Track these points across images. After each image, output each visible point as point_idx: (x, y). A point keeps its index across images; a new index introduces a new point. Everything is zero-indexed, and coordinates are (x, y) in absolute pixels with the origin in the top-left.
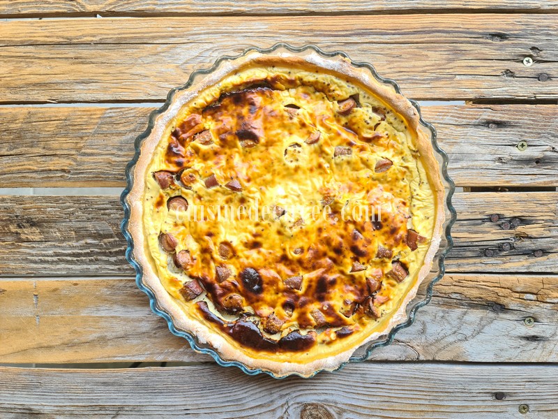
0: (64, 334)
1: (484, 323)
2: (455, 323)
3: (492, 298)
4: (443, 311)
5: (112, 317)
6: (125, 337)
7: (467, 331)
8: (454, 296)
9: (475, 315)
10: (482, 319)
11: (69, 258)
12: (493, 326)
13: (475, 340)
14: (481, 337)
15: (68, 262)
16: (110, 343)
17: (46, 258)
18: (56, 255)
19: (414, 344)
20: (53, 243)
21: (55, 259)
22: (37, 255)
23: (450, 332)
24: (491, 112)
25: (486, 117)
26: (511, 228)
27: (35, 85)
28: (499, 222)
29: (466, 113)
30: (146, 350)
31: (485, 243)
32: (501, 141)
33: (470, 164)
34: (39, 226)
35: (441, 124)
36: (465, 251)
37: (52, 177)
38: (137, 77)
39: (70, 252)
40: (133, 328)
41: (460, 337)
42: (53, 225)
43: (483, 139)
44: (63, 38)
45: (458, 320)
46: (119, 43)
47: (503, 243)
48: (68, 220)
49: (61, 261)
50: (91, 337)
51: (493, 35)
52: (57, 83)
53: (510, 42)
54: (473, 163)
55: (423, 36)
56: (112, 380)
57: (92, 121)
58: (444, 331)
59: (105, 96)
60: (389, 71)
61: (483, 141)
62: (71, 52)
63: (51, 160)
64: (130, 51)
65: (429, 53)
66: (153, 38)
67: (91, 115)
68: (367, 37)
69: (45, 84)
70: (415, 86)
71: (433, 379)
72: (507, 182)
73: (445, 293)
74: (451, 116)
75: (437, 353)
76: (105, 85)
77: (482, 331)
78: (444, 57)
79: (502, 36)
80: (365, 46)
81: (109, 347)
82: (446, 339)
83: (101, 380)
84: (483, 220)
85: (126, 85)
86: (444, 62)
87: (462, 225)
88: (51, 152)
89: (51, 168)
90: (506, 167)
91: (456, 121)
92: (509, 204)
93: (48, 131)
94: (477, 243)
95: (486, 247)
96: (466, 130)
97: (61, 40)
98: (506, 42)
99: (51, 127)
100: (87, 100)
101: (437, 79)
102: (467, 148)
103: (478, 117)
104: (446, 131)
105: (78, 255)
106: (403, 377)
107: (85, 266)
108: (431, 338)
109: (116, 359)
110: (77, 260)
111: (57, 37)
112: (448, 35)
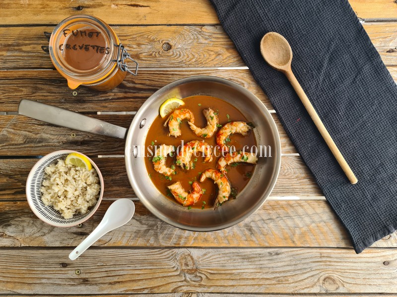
2: (40, 226)
4: (33, 221)
7: (46, 230)
13: (49, 235)
14: (53, 233)
19: (18, 238)
23: (36, 231)
32: (62, 133)
35: (30, 124)
41: (42, 234)
43: (52, 132)
51: (54, 81)
53: (64, 84)
54: (48, 144)
55: (19, 81)
58: (33, 231)
65: (23, 89)
75: (30, 242)
77: (53, 230)
78: (31, 91)
82: (35, 235)
90: (64, 145)
91: (38, 122)
96: (43, 127)
102: (45, 136)
104: (33, 127)
108: (27, 234)
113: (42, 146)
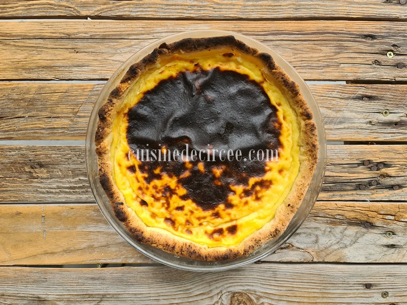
0: (64, 244)
1: (358, 235)
2: (339, 236)
3: (365, 218)
4: (330, 228)
5: (98, 232)
6: (107, 246)
7: (347, 241)
8: (338, 217)
9: (352, 230)
10: (357, 233)
11: (67, 190)
12: (364, 238)
13: (352, 247)
14: (356, 245)
15: (66, 193)
16: (96, 250)
17: (51, 190)
18: (58, 187)
19: (310, 251)
20: (56, 179)
21: (58, 190)
22: (44, 188)
23: (335, 242)
24: (364, 90)
25: (361, 93)
26: (377, 170)
27: (43, 67)
28: (370, 166)
29: (348, 90)
30: (122, 255)
31: (359, 180)
32: (371, 109)
33: (350, 125)
34: (46, 168)
35: (330, 97)
36: (346, 185)
37: (56, 133)
38: (117, 62)
39: (68, 185)
40: (113, 240)
41: (342, 245)
42: (57, 167)
43: (359, 108)
44: (64, 34)
45: (341, 234)
46: (104, 38)
47: (372, 180)
48: (67, 163)
49: (62, 192)
50: (83, 246)
51: (366, 36)
52: (60, 67)
53: (378, 41)
54: (352, 125)
55: (318, 36)
56: (98, 276)
57: (85, 93)
58: (331, 242)
59: (94, 76)
60: (295, 60)
61: (359, 109)
62: (70, 44)
63: (55, 121)
64: (112, 44)
65: (322, 48)
66: (129, 35)
67: (84, 89)
68: (279, 36)
69: (51, 67)
70: (312, 71)
71: (322, 275)
72: (375, 138)
73: (332, 215)
74: (337, 92)
75: (326, 256)
76: (94, 68)
77: (357, 241)
78: (333, 50)
79: (372, 37)
80: (277, 42)
81: (96, 253)
82: (332, 247)
83: (90, 276)
84: (359, 165)
85: (109, 68)
86: (332, 54)
87: (344, 168)
88: (55, 115)
89: (55, 126)
90: (374, 127)
91: (341, 95)
92: (376, 153)
93: (53, 100)
94: (354, 180)
95: (360, 183)
96: (347, 102)
97: (63, 35)
98: (375, 41)
99: (55, 97)
100: (81, 78)
101: (328, 66)
102: (348, 114)
103: (356, 92)
104: (334, 102)
105: (74, 188)
106: (302, 273)
107: (79, 196)
108: (322, 246)
109: (100, 261)
110: (73, 192)
111: (60, 33)
112: (335, 36)
113: (344, 128)
